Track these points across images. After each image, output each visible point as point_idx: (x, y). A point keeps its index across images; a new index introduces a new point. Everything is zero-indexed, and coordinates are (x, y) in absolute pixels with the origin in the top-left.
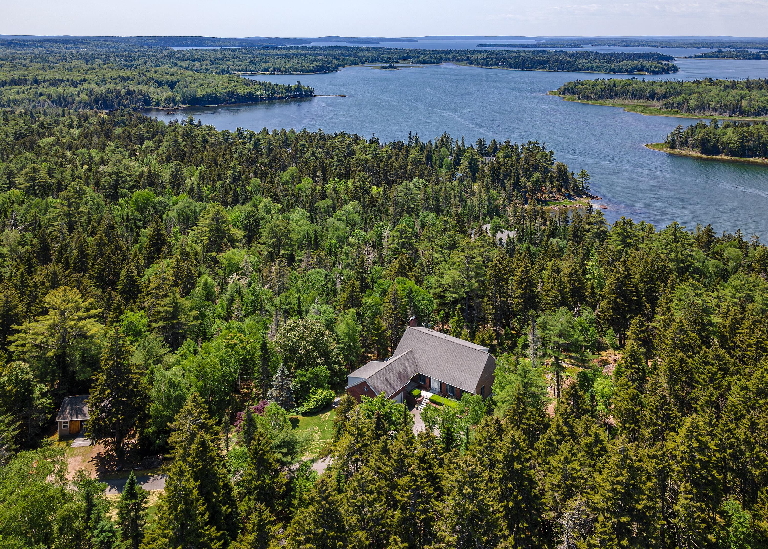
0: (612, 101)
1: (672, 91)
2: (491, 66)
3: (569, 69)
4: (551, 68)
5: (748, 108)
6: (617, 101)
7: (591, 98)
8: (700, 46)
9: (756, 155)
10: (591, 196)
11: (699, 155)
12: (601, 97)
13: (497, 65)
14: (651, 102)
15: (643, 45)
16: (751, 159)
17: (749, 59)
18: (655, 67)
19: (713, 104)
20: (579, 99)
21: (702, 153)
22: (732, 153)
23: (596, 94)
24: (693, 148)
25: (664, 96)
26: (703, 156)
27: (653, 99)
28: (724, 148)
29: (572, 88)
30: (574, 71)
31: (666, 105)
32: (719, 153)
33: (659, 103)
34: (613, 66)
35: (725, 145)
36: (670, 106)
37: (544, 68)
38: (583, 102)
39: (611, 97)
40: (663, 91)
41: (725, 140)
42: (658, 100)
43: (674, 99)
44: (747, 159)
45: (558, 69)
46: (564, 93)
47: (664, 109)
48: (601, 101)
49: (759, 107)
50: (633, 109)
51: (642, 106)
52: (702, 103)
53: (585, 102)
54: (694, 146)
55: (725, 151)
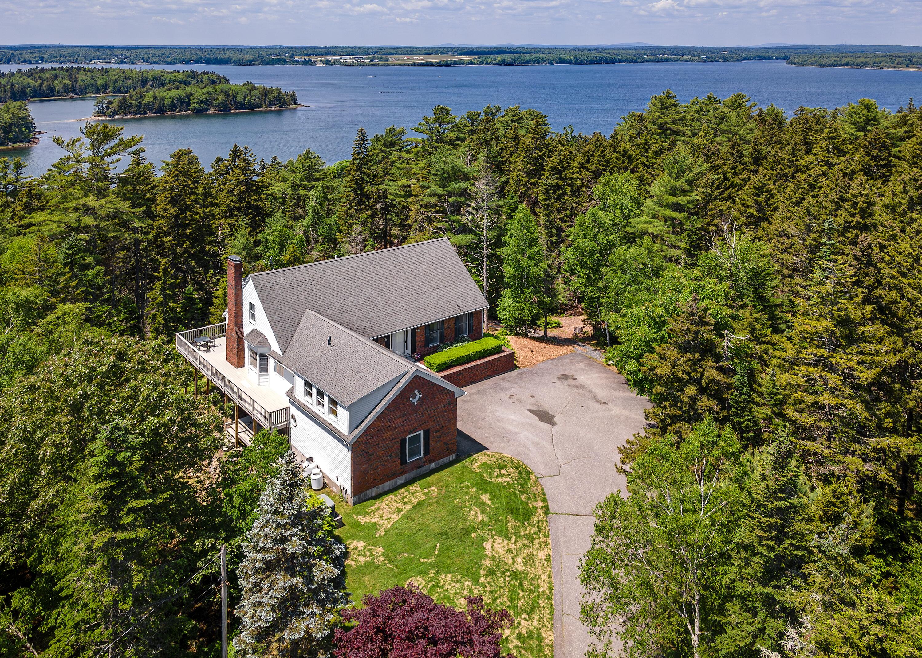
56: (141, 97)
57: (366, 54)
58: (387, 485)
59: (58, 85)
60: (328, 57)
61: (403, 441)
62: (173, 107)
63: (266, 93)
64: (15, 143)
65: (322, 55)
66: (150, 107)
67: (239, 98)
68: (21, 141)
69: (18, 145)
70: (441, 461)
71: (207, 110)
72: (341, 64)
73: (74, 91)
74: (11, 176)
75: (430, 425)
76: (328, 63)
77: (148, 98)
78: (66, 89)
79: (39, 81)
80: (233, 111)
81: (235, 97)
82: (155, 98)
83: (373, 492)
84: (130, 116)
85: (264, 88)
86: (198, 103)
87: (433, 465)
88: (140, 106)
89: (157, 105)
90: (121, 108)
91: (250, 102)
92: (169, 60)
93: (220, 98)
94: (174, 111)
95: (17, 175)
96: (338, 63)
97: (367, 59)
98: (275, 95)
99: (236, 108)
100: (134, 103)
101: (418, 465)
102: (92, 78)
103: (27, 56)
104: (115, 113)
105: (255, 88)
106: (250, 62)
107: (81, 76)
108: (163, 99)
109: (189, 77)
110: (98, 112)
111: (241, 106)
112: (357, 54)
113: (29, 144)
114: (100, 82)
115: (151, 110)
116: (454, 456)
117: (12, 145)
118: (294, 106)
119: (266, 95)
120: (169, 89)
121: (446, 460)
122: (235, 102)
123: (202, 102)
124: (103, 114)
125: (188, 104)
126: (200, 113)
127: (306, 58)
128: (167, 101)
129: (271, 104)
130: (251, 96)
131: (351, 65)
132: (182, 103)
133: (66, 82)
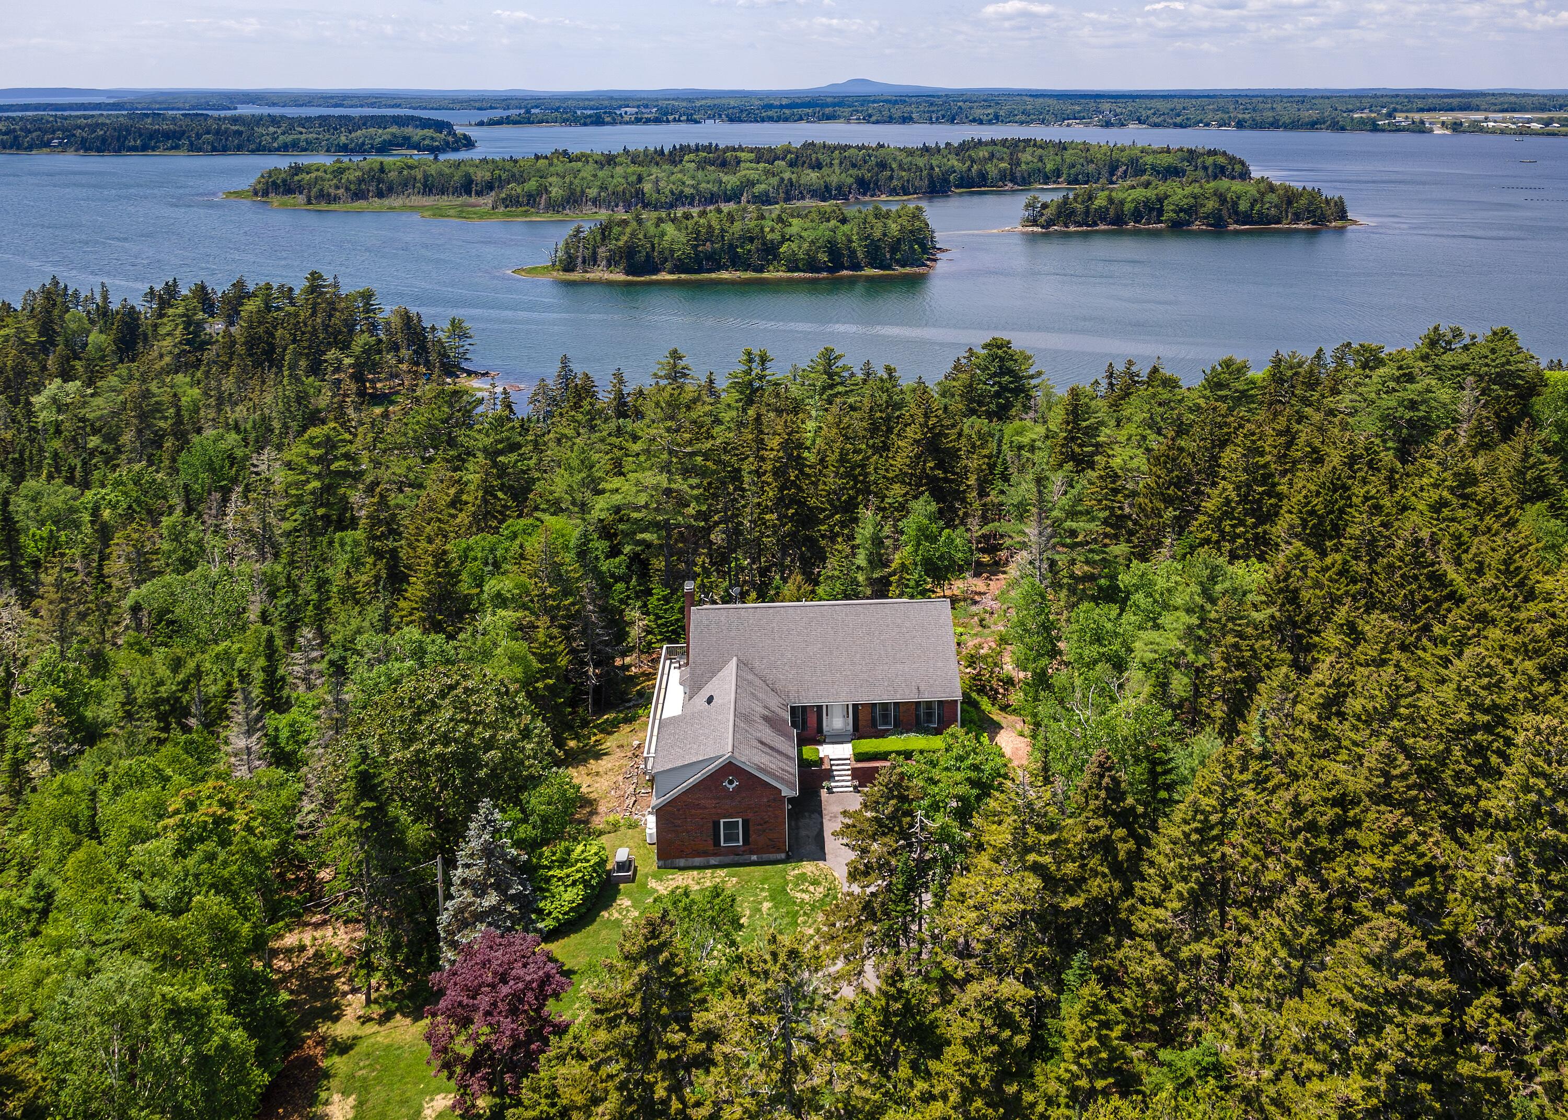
0: (386, 202)
1: (504, 176)
2: (30, 148)
3: (239, 148)
4: (195, 148)
5: (655, 196)
6: (395, 201)
7: (336, 199)
8: (485, 105)
9: (719, 268)
10: (476, 373)
11: (622, 277)
12: (358, 195)
13: (47, 144)
14: (464, 199)
15: (372, 105)
16: (713, 275)
17: (585, 124)
18: (432, 138)
19: (592, 192)
20: (309, 202)
21: (628, 274)
22: (679, 268)
23: (347, 189)
24: (609, 265)
25: (489, 186)
26: (630, 278)
27: (469, 193)
28: (666, 260)
29: (284, 181)
30: (253, 152)
31: (504, 200)
32: (656, 271)
33: (488, 200)
34: (343, 138)
35: (667, 253)
36: (511, 202)
37: (176, 147)
38: (319, 207)
39: (380, 195)
40: (488, 176)
41: (665, 244)
42: (479, 194)
43: (515, 189)
44: (706, 276)
45: (214, 149)
46: (266, 193)
47: (502, 209)
48: (361, 204)
49: (672, 192)
50: (439, 213)
51: (452, 207)
52: (572, 193)
53: (323, 206)
54: (611, 262)
55: (668, 265)
56: (1090, 198)
57: (1542, 109)
58: (697, 861)
59: (992, 170)
60: (1461, 116)
61: (716, 825)
62: (1137, 216)
63: (1290, 197)
64: (903, 266)
65: (1452, 110)
66: (1102, 215)
67: (1243, 206)
68: (912, 265)
69: (908, 270)
70: (765, 857)
71: (1189, 223)
72: (1482, 130)
73: (1013, 180)
74: (757, 370)
75: (750, 815)
76: (1456, 127)
77: (1100, 201)
78: (1004, 177)
79: (968, 163)
80: (1231, 227)
81: (1235, 204)
82: (1111, 200)
83: (682, 862)
84: (1072, 228)
85: (1287, 189)
86: (1174, 211)
87: (754, 858)
88: (1087, 212)
89: (1112, 212)
90: (1059, 214)
91: (1260, 213)
92: (1179, 120)
93: (1211, 205)
94: (1139, 222)
95: (763, 370)
96: (1476, 128)
97: (1538, 121)
98: (1303, 201)
99: (1236, 222)
100: (1079, 207)
101: (734, 851)
102: (1041, 159)
103: (978, 113)
104: (1050, 223)
105: (1272, 188)
106: (1313, 125)
107: (1026, 157)
108: (1122, 203)
109: (1183, 160)
110: (1028, 220)
111: (1246, 219)
112: (1522, 109)
113: (921, 270)
114: (1050, 166)
115: (1103, 220)
116: (783, 856)
117: (900, 270)
118: (1340, 223)
119: (1290, 203)
120: (1133, 187)
121: (773, 857)
122: (1236, 213)
123: (1181, 210)
124: (1035, 223)
125: (1161, 212)
126: (1178, 227)
127: (1417, 116)
128: (1128, 207)
129: (1297, 218)
130: (1263, 203)
131: (1503, 132)
132: (1151, 210)
133: (1003, 165)
